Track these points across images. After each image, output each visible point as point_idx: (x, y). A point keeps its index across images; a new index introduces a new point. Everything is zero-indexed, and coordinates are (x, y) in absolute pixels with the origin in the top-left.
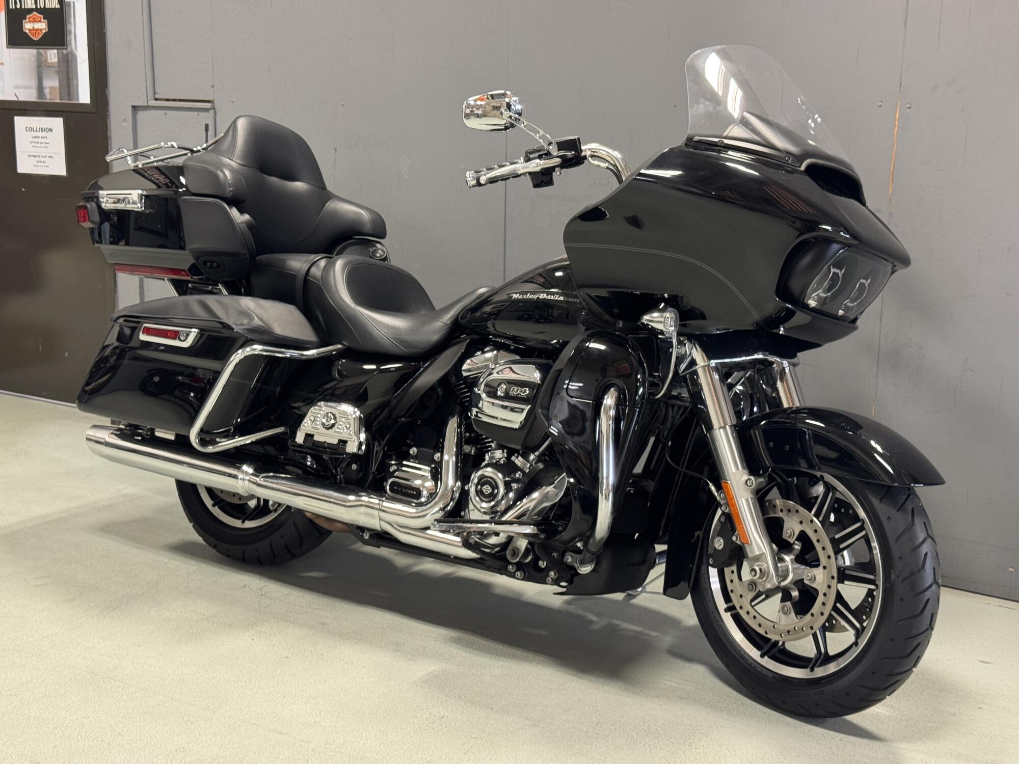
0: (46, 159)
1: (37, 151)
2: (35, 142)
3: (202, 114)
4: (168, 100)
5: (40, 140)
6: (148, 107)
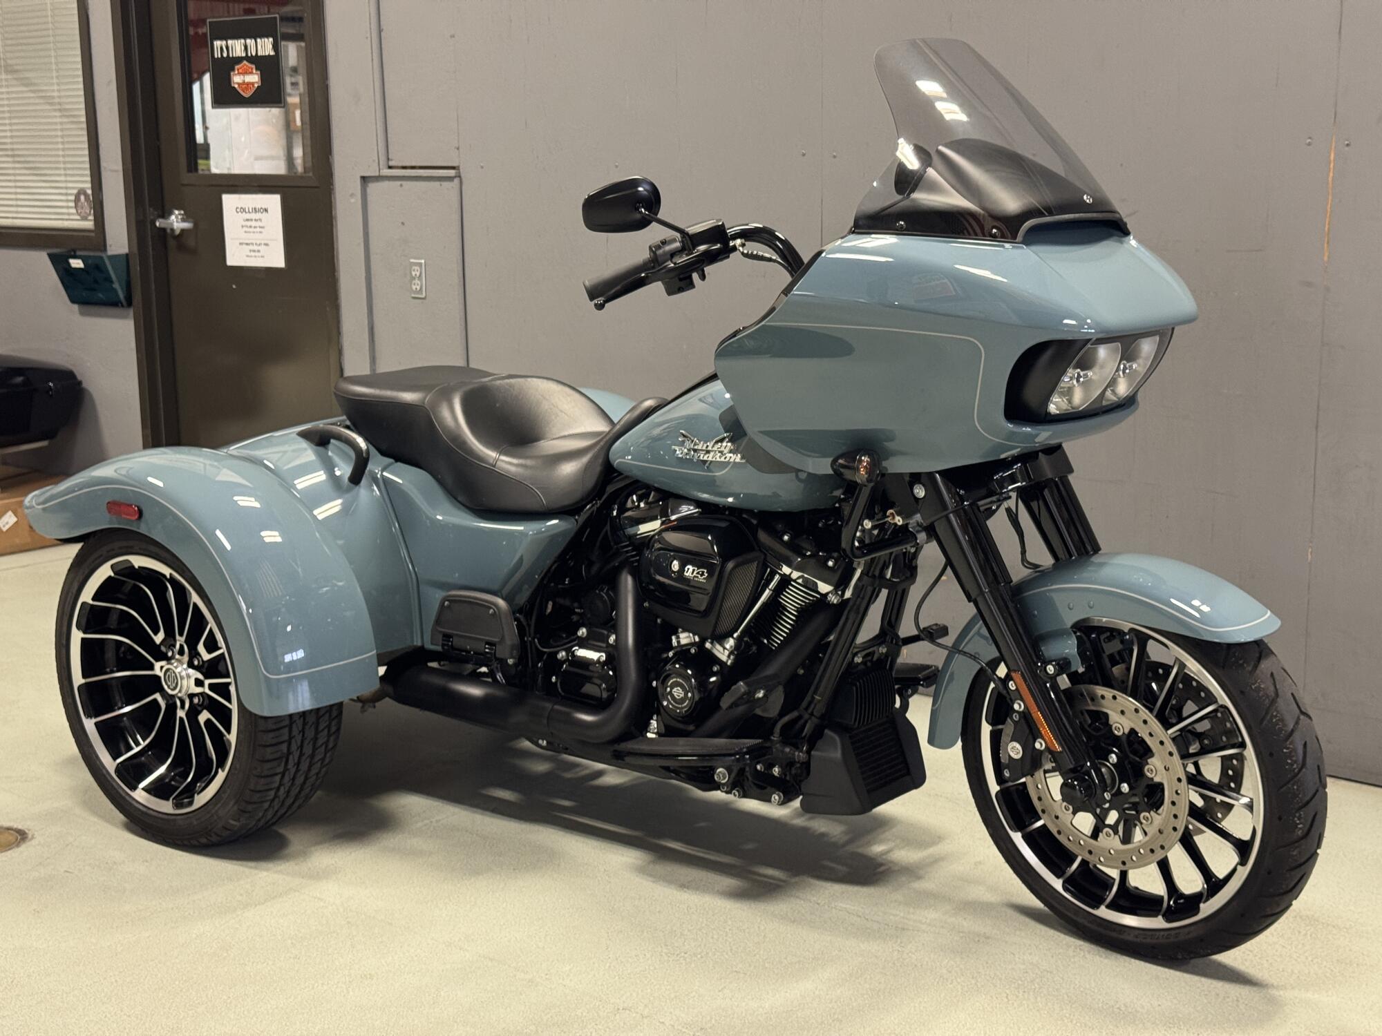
0: (262, 248)
2: (247, 226)
3: (446, 184)
4: (404, 168)
5: (253, 224)
6: (379, 178)
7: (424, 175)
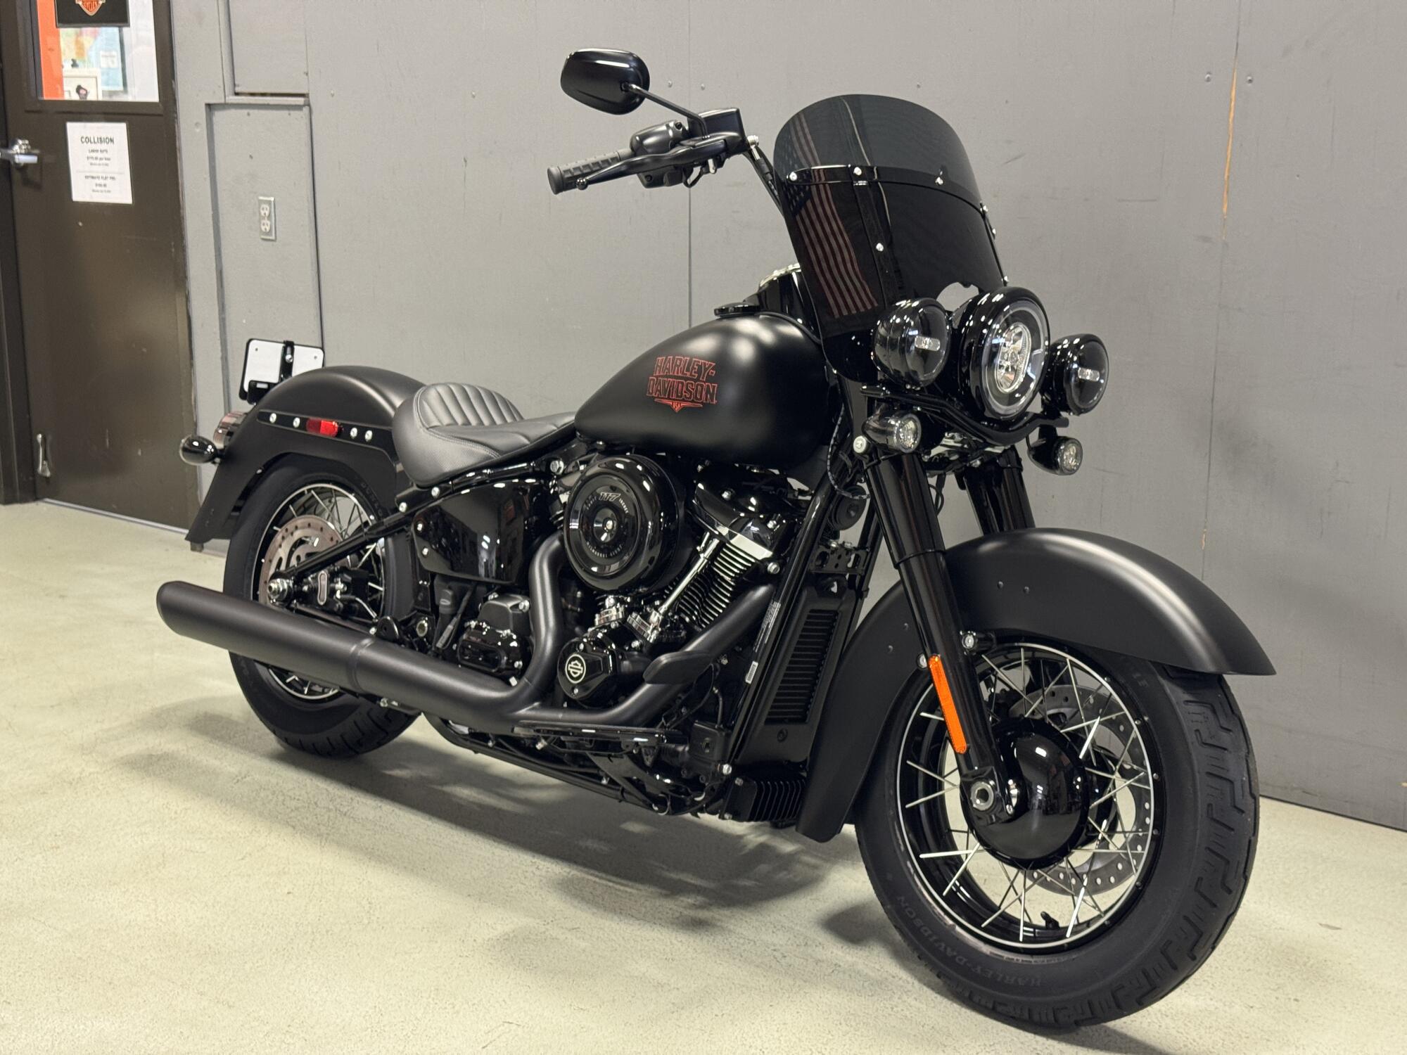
0: (108, 182)
1: (97, 170)
2: (92, 158)
3: (295, 113)
4: (253, 94)
5: (99, 155)
6: (225, 106)
7: (272, 103)
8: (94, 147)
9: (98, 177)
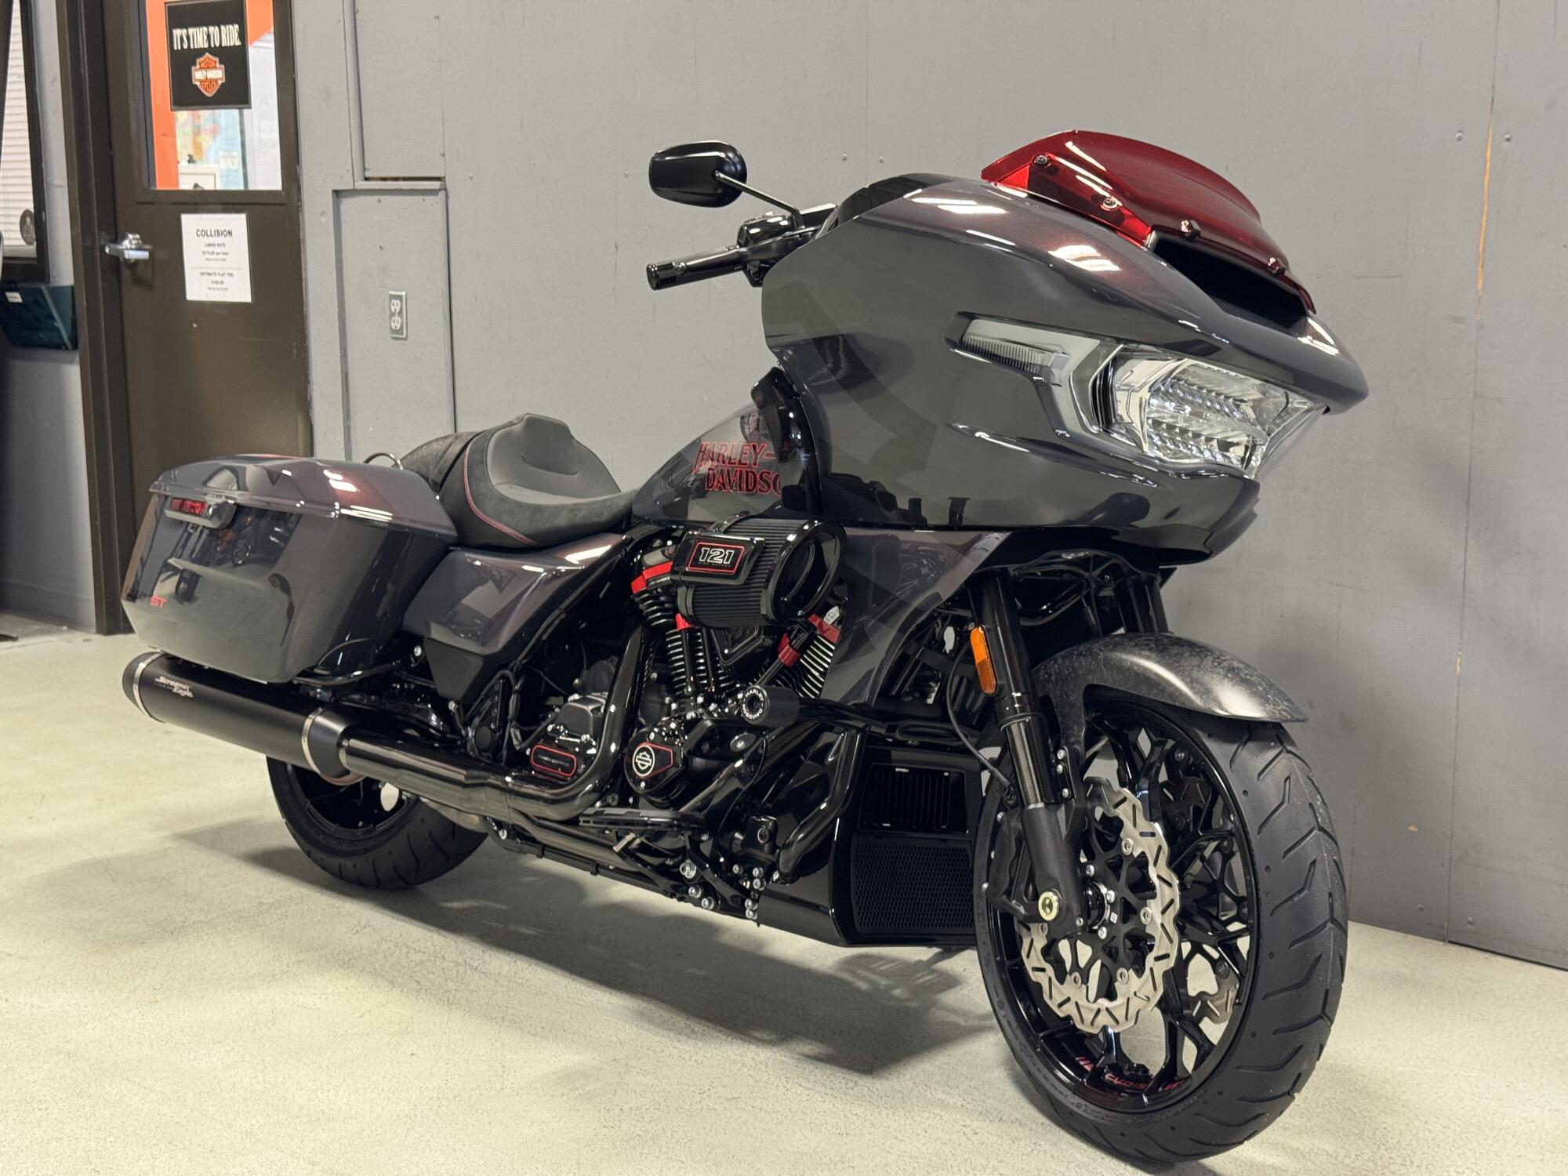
0: (226, 278)
1: (214, 266)
2: (209, 253)
3: (430, 199)
4: (385, 179)
5: (216, 249)
6: (354, 192)
7: (405, 188)
8: (211, 240)
9: (215, 274)
